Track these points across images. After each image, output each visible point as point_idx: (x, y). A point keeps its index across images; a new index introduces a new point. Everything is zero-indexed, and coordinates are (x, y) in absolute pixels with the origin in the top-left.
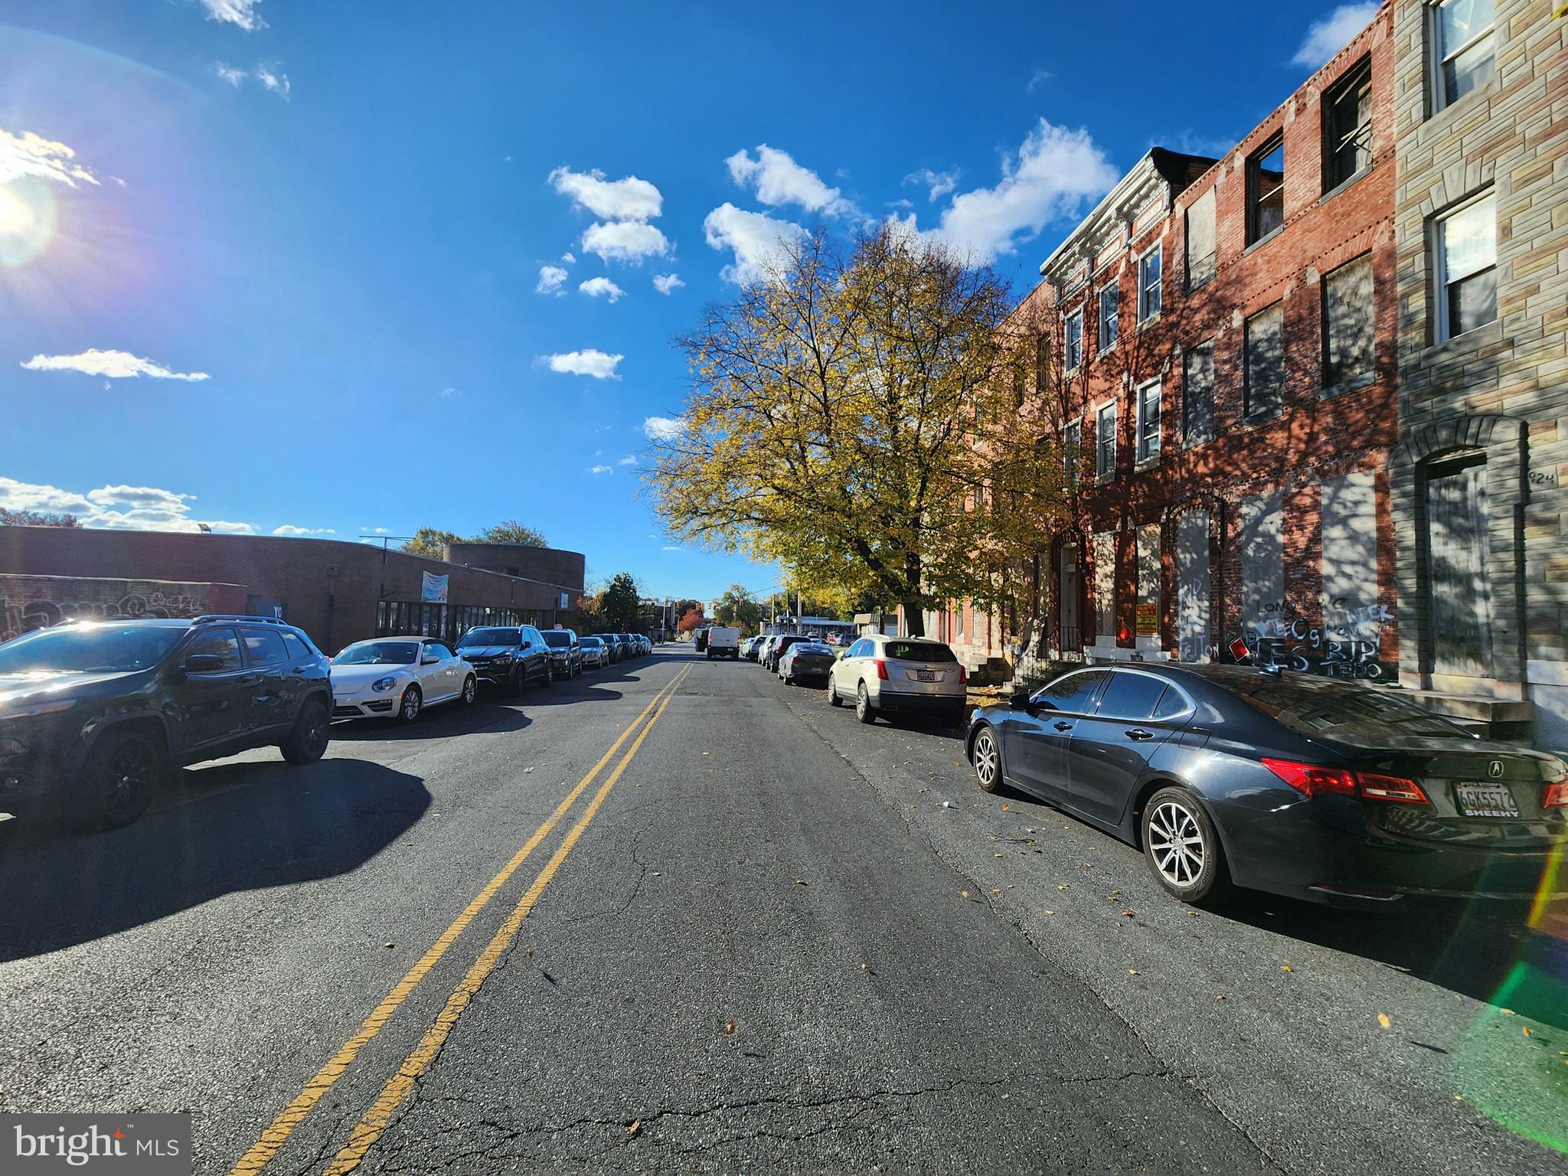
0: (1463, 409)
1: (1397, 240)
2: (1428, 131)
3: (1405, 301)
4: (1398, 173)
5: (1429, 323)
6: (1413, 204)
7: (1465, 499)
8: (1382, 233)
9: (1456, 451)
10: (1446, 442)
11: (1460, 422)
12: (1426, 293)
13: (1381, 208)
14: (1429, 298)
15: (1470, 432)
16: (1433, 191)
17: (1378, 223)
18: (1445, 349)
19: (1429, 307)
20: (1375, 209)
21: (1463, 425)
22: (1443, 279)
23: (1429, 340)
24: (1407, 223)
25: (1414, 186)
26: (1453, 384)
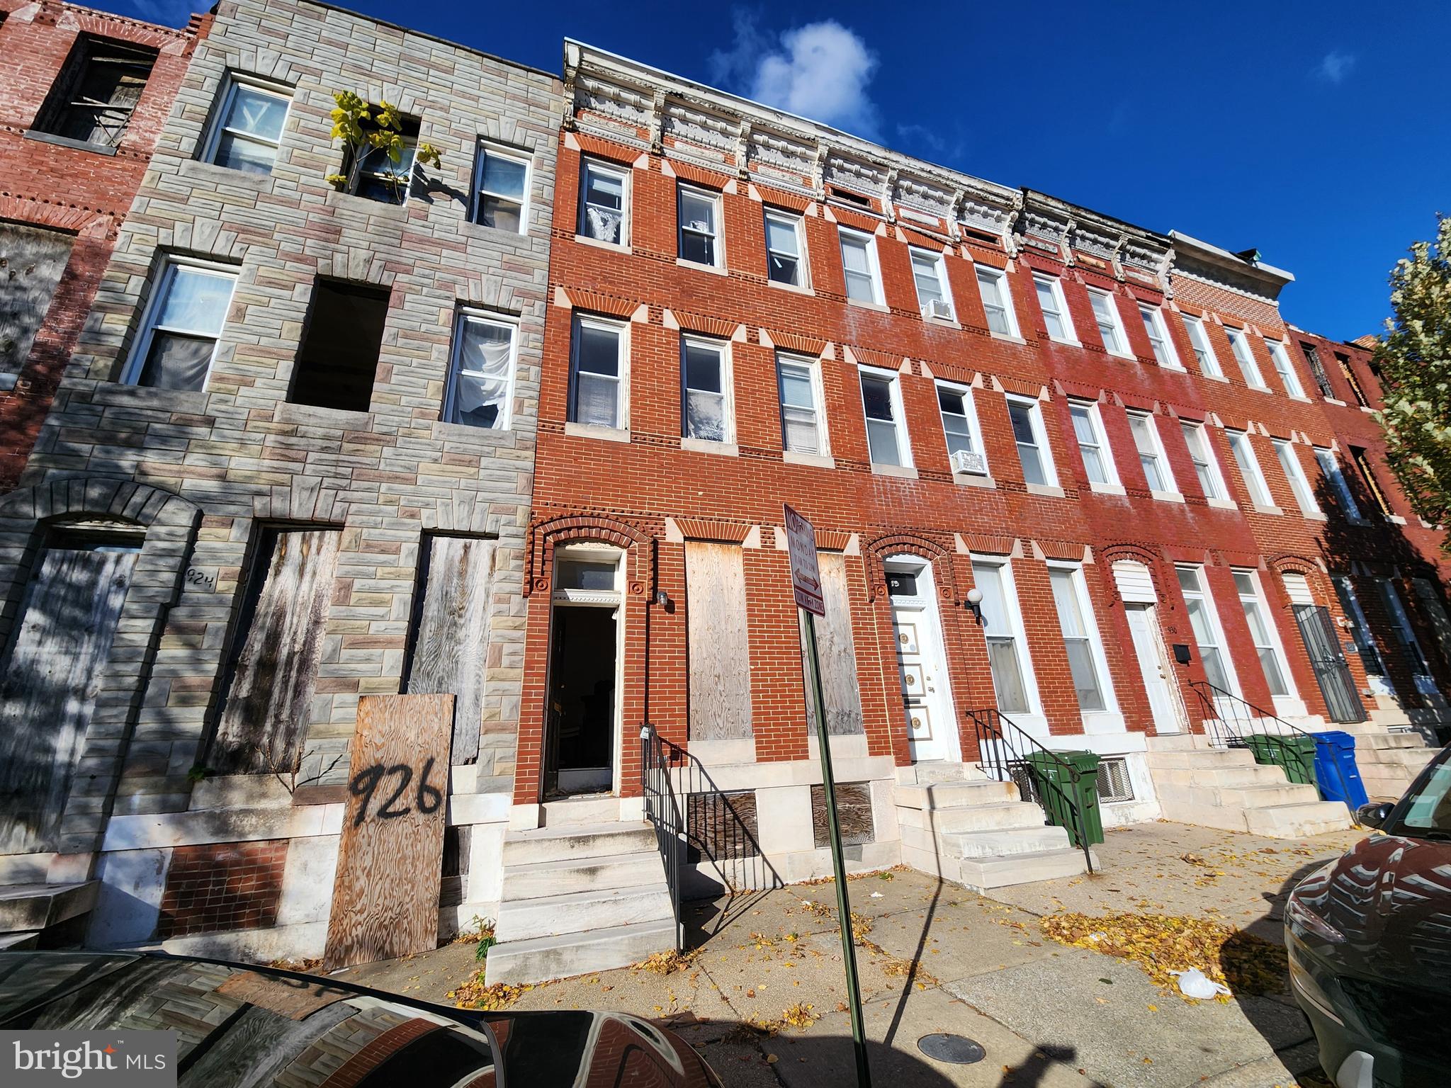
0: (131, 471)
1: (117, 244)
2: (193, 169)
3: (100, 315)
4: (145, 181)
5: (121, 355)
6: (151, 222)
7: (93, 584)
8: (100, 225)
9: (103, 520)
10: (95, 502)
11: (121, 484)
12: (131, 322)
13: (110, 200)
14: (132, 329)
15: (133, 500)
16: (179, 226)
17: (99, 211)
18: (132, 393)
19: (128, 339)
20: (102, 195)
21: (127, 489)
22: (154, 319)
23: (114, 374)
24: (136, 237)
25: (158, 207)
26: (129, 438)
